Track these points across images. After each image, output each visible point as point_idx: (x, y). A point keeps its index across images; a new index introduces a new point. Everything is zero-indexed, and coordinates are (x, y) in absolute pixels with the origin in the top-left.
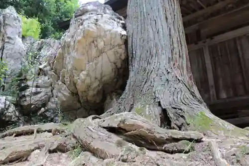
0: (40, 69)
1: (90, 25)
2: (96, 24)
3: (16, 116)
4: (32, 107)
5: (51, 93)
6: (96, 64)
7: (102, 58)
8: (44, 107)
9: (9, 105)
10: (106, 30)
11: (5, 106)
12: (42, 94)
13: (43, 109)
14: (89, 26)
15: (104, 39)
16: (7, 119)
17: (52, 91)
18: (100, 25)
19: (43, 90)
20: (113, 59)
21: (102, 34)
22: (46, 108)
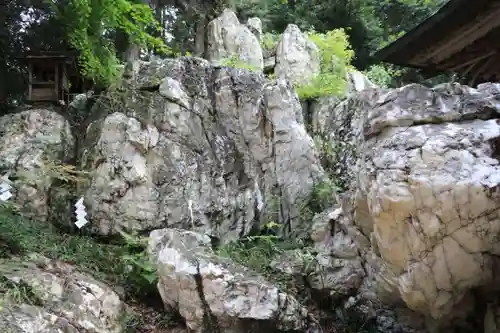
0: (332, 222)
1: (393, 187)
2: (406, 181)
3: (303, 319)
4: (332, 293)
5: (361, 270)
6: (430, 266)
7: (444, 251)
8: (354, 295)
9: (287, 301)
10: (436, 190)
11: (279, 304)
12: (346, 271)
13: (352, 300)
14: (388, 192)
15: (439, 213)
16: (287, 328)
17: (363, 265)
18: (417, 183)
19: (346, 262)
20: (475, 245)
21: (430, 202)
22: (358, 297)
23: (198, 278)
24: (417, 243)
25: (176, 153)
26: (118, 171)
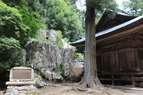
4: (66, 76)
8: (69, 76)
11: (61, 77)
15: (79, 69)
16: (61, 80)
17: (70, 73)
23: (52, 74)
24: (77, 71)
25: (45, 58)
26: (38, 60)
